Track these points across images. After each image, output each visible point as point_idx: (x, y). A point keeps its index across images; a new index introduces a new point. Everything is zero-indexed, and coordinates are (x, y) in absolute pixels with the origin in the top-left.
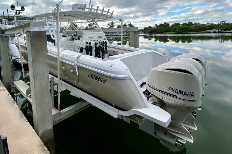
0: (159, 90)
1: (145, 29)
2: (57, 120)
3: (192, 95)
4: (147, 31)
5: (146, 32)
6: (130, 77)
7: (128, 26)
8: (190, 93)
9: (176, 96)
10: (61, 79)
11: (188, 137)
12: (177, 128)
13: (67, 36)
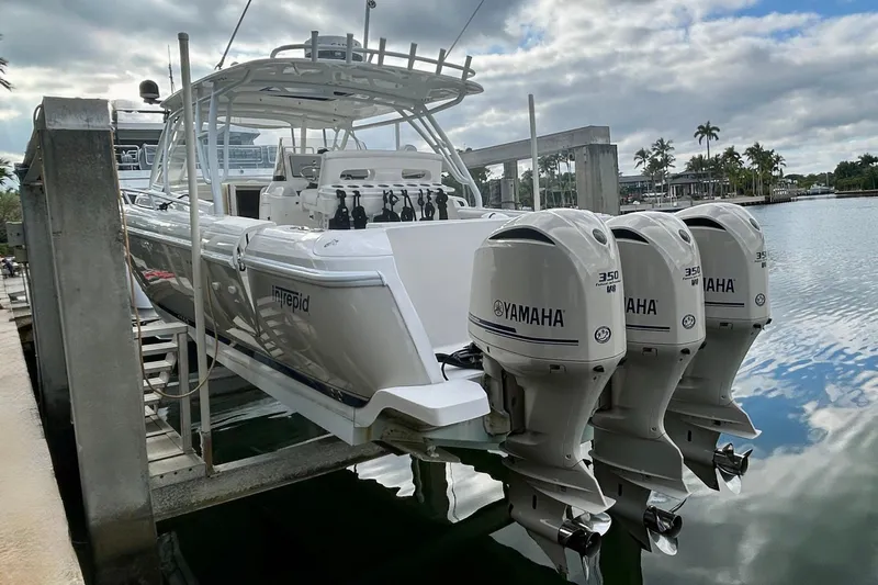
0: (481, 321)
1: (845, 170)
2: (202, 499)
3: (558, 318)
4: (855, 179)
5: (849, 187)
6: (381, 278)
7: (747, 162)
8: (551, 311)
9: (513, 330)
10: (209, 332)
11: (594, 502)
12: (557, 467)
13: (289, 176)
